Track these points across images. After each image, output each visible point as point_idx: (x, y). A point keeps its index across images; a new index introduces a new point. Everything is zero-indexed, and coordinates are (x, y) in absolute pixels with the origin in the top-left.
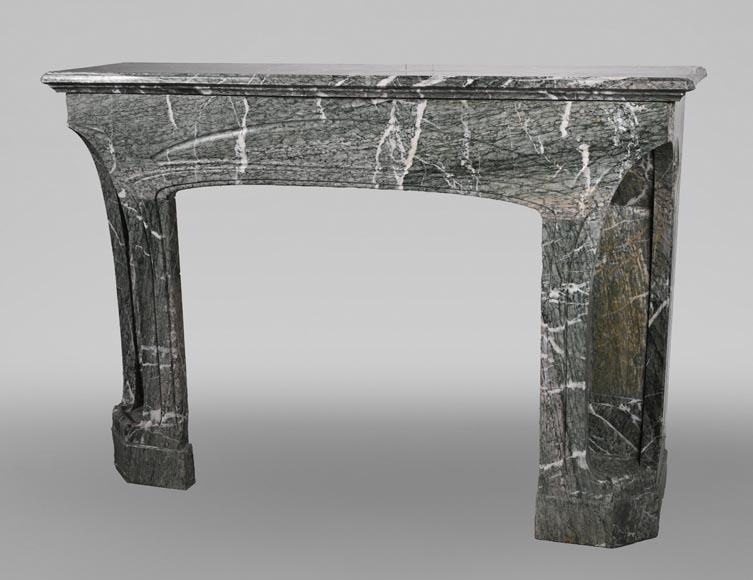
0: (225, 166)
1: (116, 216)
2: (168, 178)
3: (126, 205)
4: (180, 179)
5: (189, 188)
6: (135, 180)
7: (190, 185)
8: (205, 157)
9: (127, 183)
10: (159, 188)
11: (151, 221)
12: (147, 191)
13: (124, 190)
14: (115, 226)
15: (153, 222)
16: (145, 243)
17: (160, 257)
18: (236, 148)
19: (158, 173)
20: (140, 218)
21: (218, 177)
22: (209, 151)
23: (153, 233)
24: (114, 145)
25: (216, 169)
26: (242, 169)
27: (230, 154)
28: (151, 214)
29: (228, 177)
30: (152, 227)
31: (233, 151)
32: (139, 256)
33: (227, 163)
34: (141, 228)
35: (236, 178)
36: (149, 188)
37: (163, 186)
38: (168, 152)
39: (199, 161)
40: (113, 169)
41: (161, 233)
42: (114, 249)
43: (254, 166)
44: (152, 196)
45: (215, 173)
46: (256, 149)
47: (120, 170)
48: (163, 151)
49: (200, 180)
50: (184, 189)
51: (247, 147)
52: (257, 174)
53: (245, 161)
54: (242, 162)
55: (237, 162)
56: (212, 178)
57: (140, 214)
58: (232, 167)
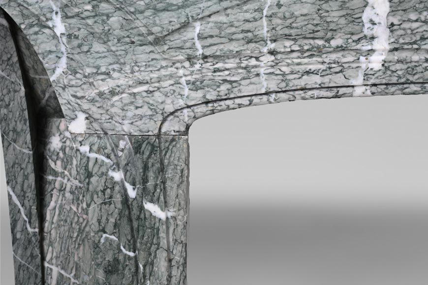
0: (334, 56)
1: (26, 177)
2: (195, 86)
3: (85, 149)
4: (224, 88)
5: (240, 106)
6: (113, 93)
7: (245, 101)
8: (287, 37)
9: (92, 101)
10: (169, 108)
11: (145, 181)
12: (141, 117)
13: (82, 117)
14: (22, 197)
15: (150, 184)
16: (126, 229)
17: (162, 256)
18: (366, 16)
19: (171, 76)
20: (118, 176)
21: (316, 80)
22: (300, 22)
23: (149, 207)
24: (66, 17)
25: (314, 64)
26: (376, 62)
27: (351, 28)
28: (146, 168)
29: (339, 80)
30: (145, 193)
31: (358, 21)
32: (109, 257)
33: (340, 49)
34: (118, 198)
35: (359, 80)
36: (146, 111)
37: (181, 103)
38: (198, 27)
39: (272, 46)
40: (59, 71)
41: (165, 206)
42: (14, 240)
43: (403, 55)
44: (152, 127)
45: (308, 73)
46: (413, 16)
47: (75, 72)
48: (185, 25)
49: (274, 87)
50: (228, 108)
51: (393, 12)
52: (411, 70)
53: (382, 44)
54: (377, 45)
55: (365, 46)
56: (302, 83)
57: (117, 166)
58: (350, 58)
